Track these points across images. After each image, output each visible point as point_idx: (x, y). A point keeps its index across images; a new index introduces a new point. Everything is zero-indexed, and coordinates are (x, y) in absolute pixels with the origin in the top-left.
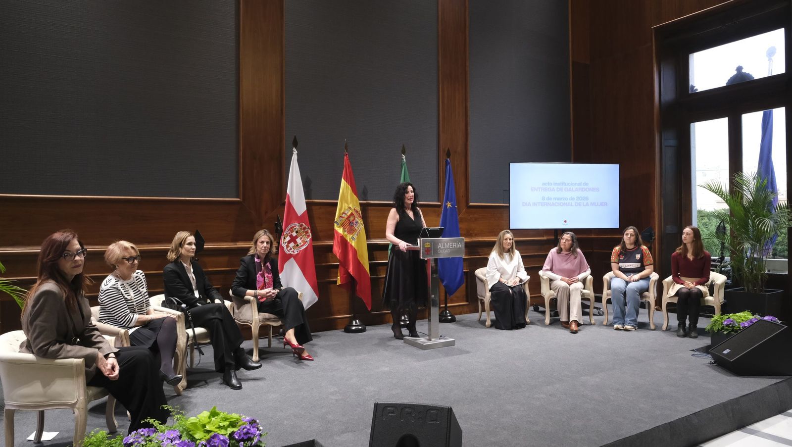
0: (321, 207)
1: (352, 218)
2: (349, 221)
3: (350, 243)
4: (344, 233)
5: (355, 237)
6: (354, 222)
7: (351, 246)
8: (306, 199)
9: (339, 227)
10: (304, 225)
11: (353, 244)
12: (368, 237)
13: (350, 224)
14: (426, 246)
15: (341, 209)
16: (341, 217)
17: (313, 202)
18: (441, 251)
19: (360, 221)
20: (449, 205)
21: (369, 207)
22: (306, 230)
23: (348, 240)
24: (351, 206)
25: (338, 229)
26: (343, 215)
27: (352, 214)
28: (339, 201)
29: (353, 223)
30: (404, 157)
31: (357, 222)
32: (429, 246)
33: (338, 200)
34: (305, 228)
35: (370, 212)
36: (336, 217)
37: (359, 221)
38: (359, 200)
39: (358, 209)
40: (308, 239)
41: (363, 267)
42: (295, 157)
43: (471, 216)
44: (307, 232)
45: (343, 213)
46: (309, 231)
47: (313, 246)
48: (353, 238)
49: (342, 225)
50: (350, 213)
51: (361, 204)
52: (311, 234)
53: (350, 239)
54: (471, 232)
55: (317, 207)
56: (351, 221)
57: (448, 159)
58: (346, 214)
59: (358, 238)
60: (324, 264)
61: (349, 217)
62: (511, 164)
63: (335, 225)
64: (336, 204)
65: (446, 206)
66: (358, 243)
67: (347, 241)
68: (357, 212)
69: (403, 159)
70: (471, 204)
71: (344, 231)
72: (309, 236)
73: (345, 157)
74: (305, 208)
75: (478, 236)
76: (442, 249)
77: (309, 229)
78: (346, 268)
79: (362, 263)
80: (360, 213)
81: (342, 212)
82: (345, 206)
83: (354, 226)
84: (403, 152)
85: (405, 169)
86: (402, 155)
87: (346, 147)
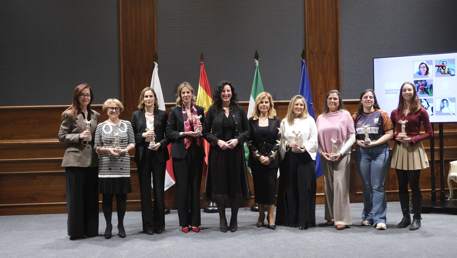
62: (374, 59)
73: (201, 66)
84: (257, 57)
85: (257, 71)
86: (255, 60)
87: (202, 58)
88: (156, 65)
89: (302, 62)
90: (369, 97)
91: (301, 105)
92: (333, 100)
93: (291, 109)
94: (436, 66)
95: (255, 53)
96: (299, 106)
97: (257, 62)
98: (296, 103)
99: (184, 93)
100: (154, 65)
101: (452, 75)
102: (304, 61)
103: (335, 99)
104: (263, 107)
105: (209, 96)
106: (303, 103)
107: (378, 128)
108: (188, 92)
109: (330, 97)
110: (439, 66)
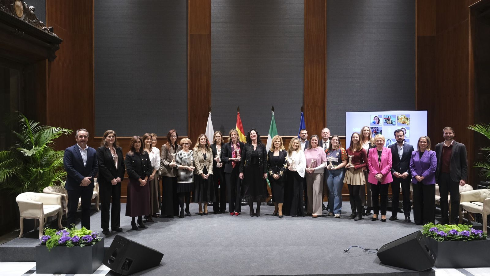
42: (210, 117)
62: (346, 112)
73: (238, 115)
84: (273, 110)
85: (273, 119)
87: (238, 110)
88: (210, 114)
90: (335, 140)
91: (297, 143)
92: (314, 141)
93: (291, 145)
94: (384, 119)
95: (272, 108)
96: (296, 144)
97: (273, 113)
98: (294, 142)
99: (233, 135)
100: (209, 114)
101: (394, 125)
102: (302, 113)
103: (316, 140)
104: (276, 144)
105: (242, 133)
106: (298, 142)
107: (338, 158)
108: (235, 135)
109: (312, 139)
110: (386, 119)
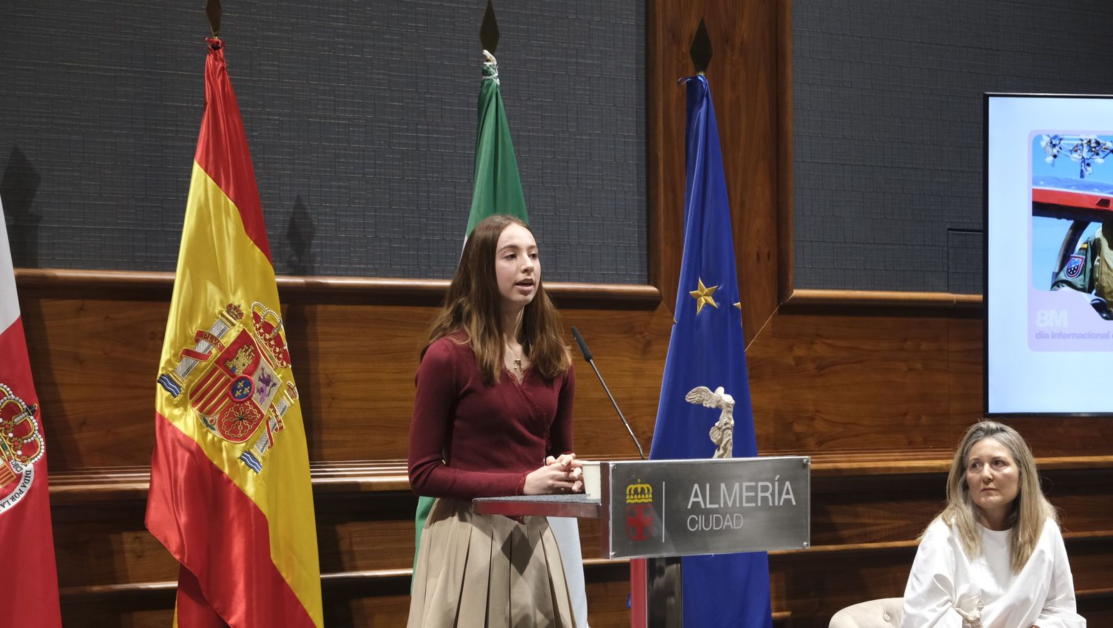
0: (89, 303)
1: (242, 361)
2: (231, 372)
3: (236, 482)
4: (204, 436)
5: (257, 453)
6: (255, 379)
7: (242, 496)
8: (17, 263)
9: (182, 404)
10: (10, 396)
11: (250, 490)
12: (317, 456)
13: (234, 389)
14: (631, 500)
15: (188, 315)
16: (188, 353)
17: (44, 277)
18: (701, 519)
19: (283, 375)
20: (705, 297)
21: (320, 307)
22: (18, 420)
23: (226, 471)
24: (238, 299)
25: (177, 412)
26: (202, 347)
27: (244, 340)
28: (177, 277)
29: (248, 384)
30: (491, 61)
31: (267, 381)
32: (648, 498)
33: (174, 270)
34: (11, 410)
35: (321, 328)
36: (166, 354)
37: (278, 376)
38: (279, 272)
39: (274, 316)
40: (30, 466)
41: (298, 603)
43: (799, 352)
44: (22, 430)
45: (201, 335)
46: (34, 423)
47: (53, 496)
48: (248, 457)
49: (197, 395)
50: (233, 334)
51: (283, 290)
52: (41, 441)
53: (233, 463)
54: (798, 428)
55: (67, 304)
56: (239, 372)
57: (701, 77)
58: (213, 340)
59: (272, 459)
60: (96, 589)
61: (229, 354)
62: (993, 102)
63: (161, 394)
64: (163, 292)
65: (694, 301)
66: (271, 482)
67: (221, 472)
68: (268, 328)
69: (486, 72)
70: (797, 293)
71: (205, 423)
72: (32, 447)
73: (210, 59)
74: (14, 312)
75: (831, 450)
76: (708, 513)
77: (33, 413)
78: (216, 605)
79: (288, 581)
80: (282, 333)
81: (193, 331)
82: (213, 298)
83: (256, 397)
84: (490, 38)
85: (494, 114)
86: (486, 52)
89: (693, 85)
97: (493, 64)
